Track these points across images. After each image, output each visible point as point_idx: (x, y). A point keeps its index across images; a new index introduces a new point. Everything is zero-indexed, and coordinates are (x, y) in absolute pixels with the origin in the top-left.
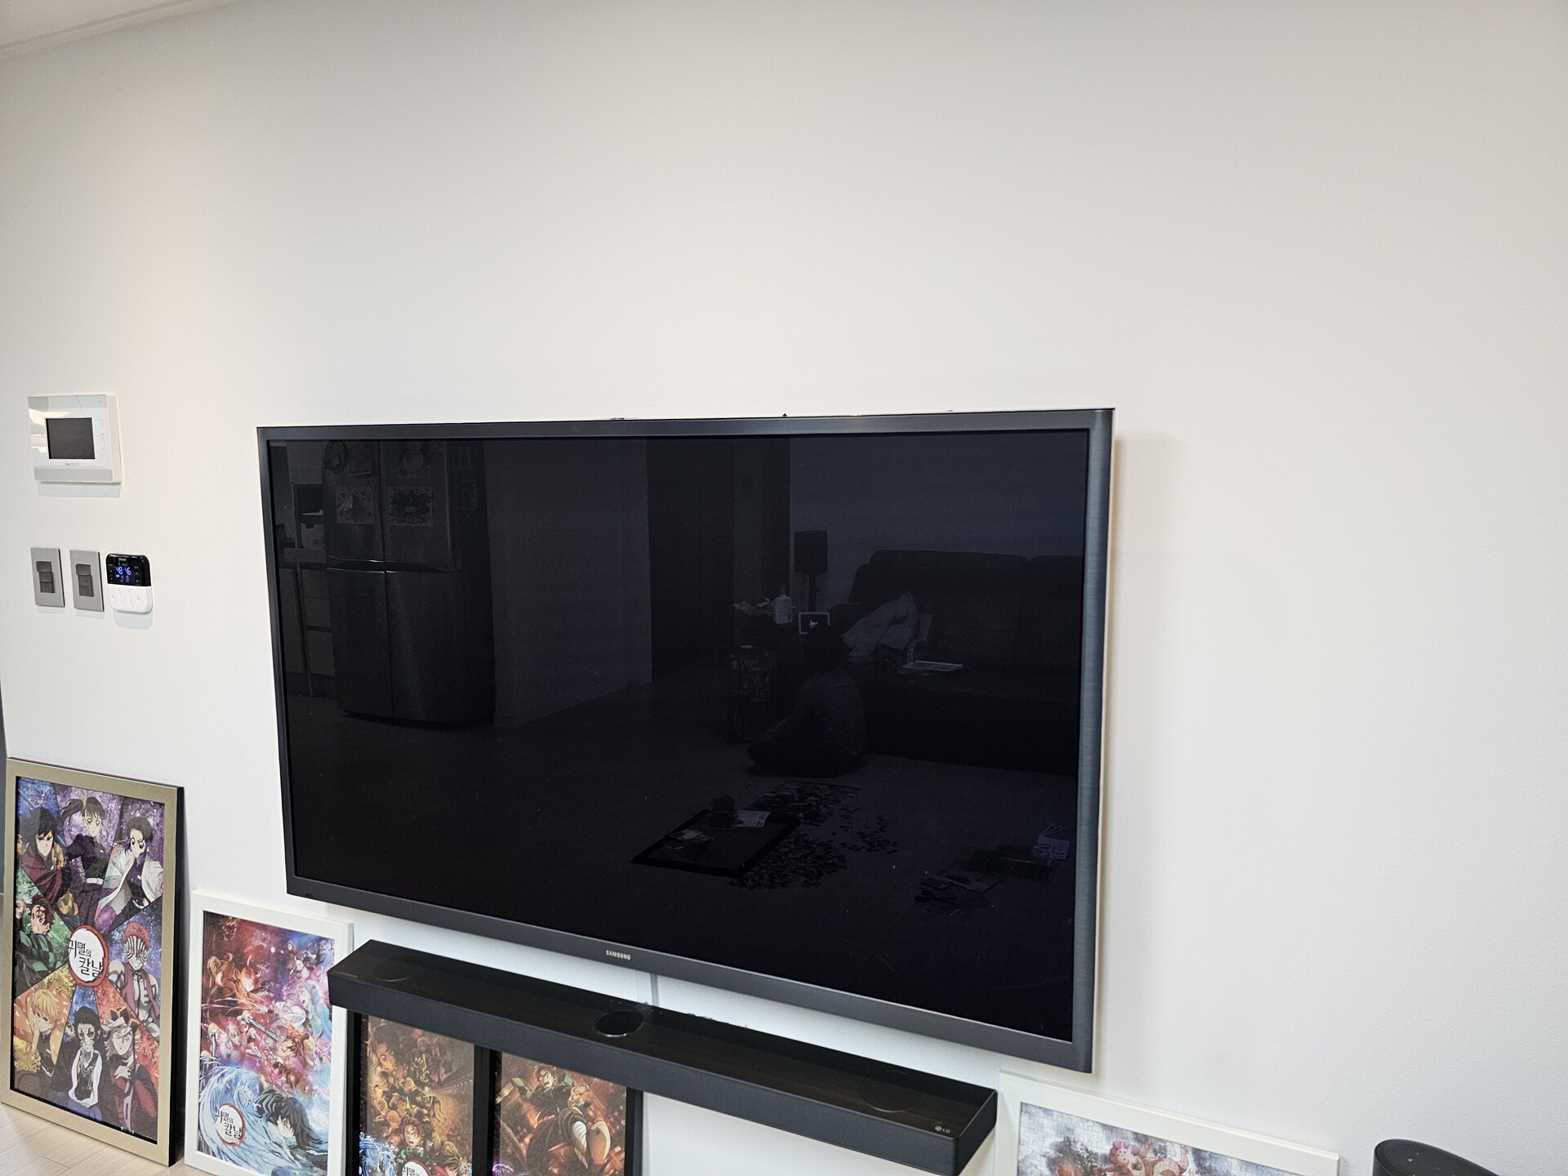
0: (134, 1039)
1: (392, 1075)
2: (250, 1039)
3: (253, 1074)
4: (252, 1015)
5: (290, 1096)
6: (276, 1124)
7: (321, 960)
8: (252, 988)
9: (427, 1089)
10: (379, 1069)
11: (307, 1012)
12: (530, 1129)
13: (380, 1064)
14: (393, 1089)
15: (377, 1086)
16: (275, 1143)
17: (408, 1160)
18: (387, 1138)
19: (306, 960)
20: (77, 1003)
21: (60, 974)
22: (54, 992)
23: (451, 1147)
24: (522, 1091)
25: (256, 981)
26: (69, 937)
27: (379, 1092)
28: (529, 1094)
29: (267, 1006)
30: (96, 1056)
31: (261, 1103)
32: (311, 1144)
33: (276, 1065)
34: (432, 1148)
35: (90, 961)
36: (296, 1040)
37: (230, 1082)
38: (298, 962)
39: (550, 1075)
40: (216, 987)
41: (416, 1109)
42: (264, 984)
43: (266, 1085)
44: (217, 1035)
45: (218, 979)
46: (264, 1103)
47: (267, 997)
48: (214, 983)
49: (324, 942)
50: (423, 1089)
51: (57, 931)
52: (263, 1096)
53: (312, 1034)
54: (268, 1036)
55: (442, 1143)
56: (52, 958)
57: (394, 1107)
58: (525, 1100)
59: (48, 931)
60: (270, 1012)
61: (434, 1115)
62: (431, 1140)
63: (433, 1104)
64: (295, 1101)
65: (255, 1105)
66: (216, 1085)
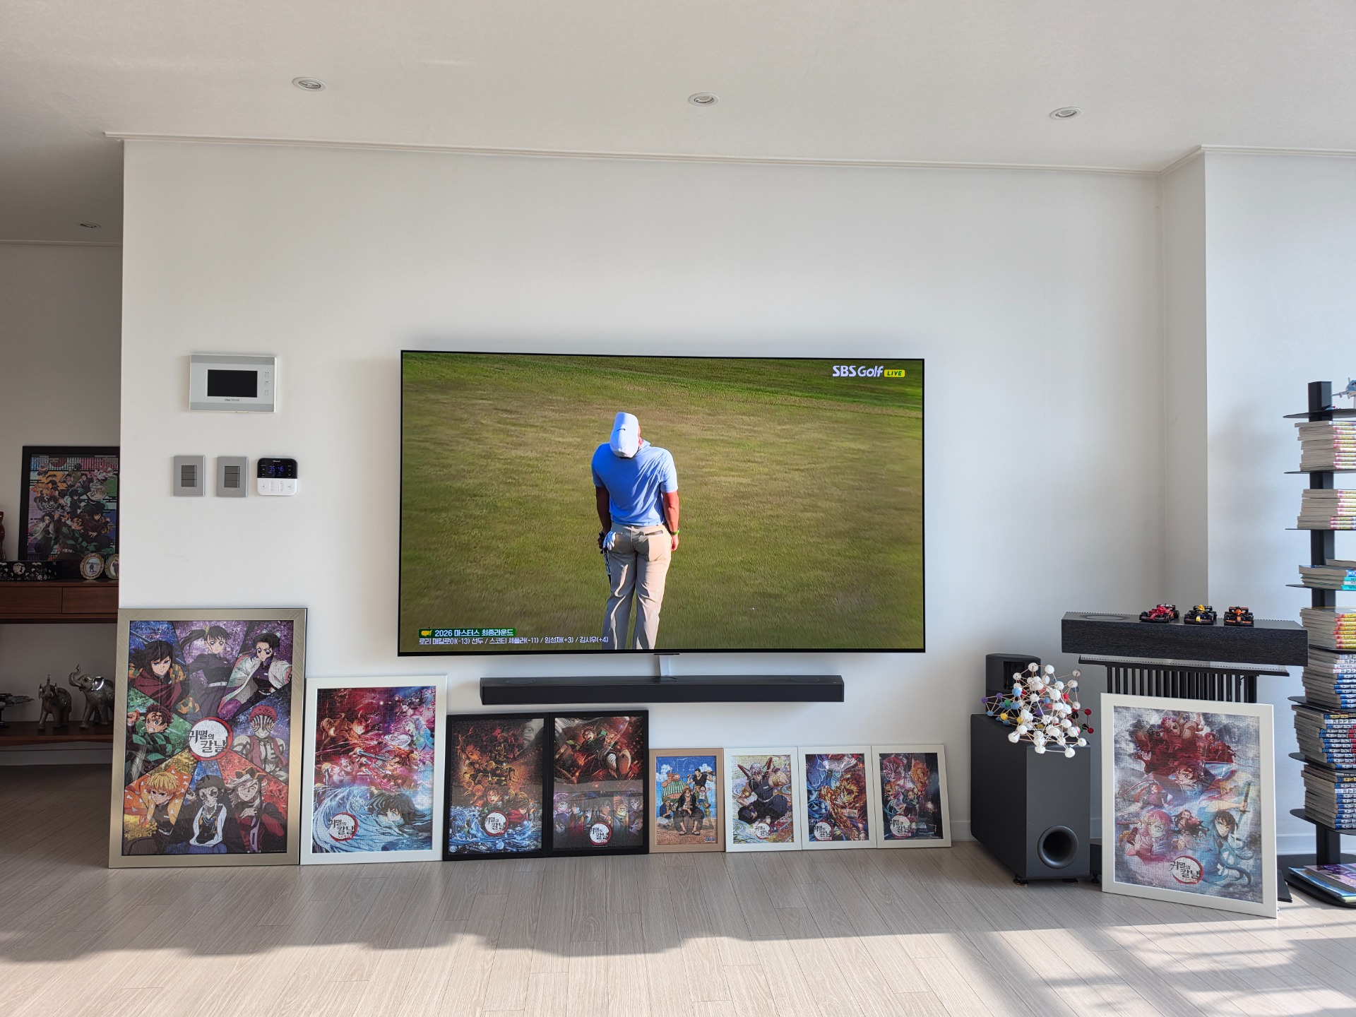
0: (260, 787)
1: (478, 763)
2: (361, 765)
3: (364, 788)
4: (363, 749)
5: (398, 793)
6: (386, 815)
7: (424, 701)
8: (363, 731)
9: (504, 764)
10: (467, 762)
11: (412, 736)
12: (578, 767)
13: (469, 758)
14: (478, 771)
15: (466, 773)
16: (386, 827)
17: (490, 812)
18: (472, 804)
19: (410, 704)
20: (198, 775)
21: (180, 757)
22: (173, 772)
23: (523, 795)
24: (573, 747)
25: (366, 727)
26: (189, 728)
27: (467, 776)
28: (578, 747)
29: (377, 740)
30: (219, 809)
31: (372, 804)
32: (417, 819)
33: (385, 776)
34: (509, 801)
35: (213, 742)
36: (403, 756)
37: (342, 799)
38: (404, 707)
39: (591, 733)
40: (329, 738)
41: (496, 779)
42: (374, 726)
43: (376, 792)
44: (330, 770)
45: (332, 732)
46: (374, 805)
47: (377, 735)
48: (327, 736)
49: (425, 690)
50: (502, 764)
51: (176, 727)
52: (373, 800)
53: (416, 749)
54: (378, 759)
55: (516, 794)
56: (169, 748)
57: (479, 782)
58: (576, 751)
59: (166, 729)
60: (379, 743)
61: (510, 779)
62: (507, 795)
63: (509, 772)
64: (401, 795)
65: (366, 808)
66: (329, 803)
